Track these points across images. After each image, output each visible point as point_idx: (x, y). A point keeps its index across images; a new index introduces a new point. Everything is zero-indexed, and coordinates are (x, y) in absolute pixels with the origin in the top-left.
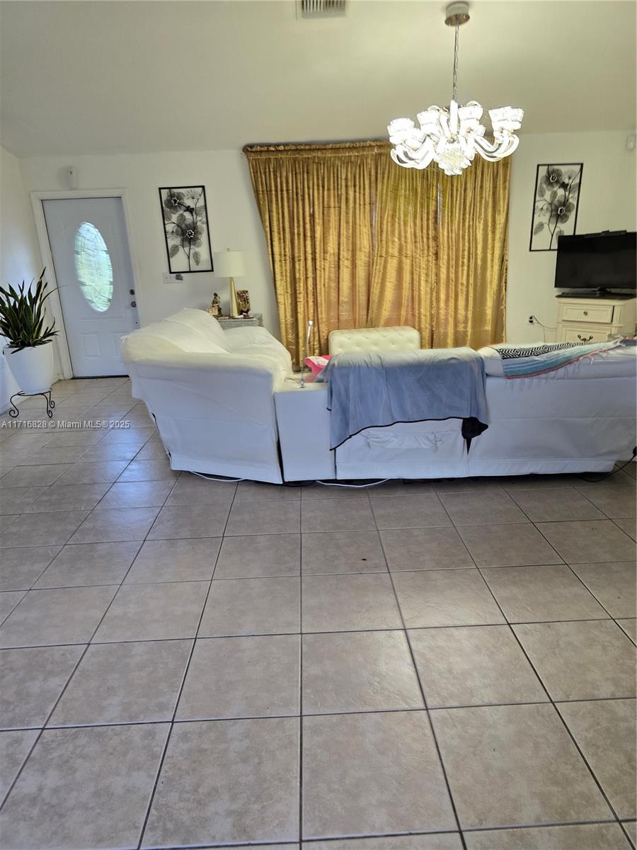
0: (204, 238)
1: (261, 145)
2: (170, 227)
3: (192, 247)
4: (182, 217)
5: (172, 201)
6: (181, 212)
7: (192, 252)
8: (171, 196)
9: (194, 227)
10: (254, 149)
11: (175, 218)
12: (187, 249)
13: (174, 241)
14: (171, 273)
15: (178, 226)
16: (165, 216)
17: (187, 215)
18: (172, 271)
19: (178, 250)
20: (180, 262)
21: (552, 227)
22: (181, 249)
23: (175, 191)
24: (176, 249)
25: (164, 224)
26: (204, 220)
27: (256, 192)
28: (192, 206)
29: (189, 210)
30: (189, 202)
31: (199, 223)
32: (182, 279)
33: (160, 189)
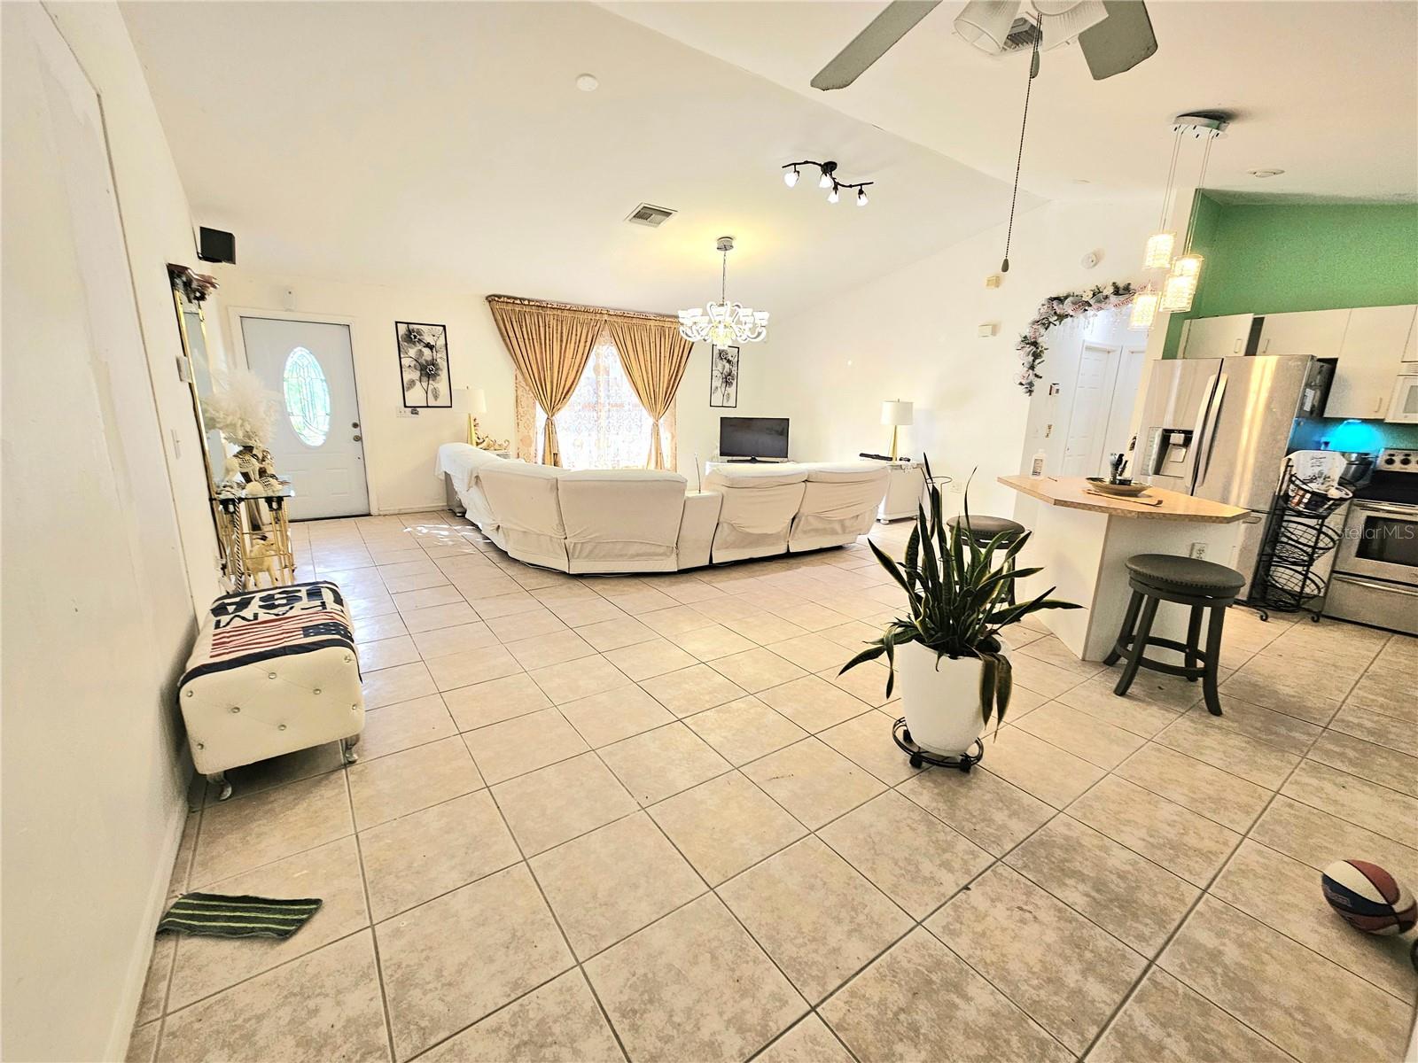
0: (444, 374)
1: (509, 298)
2: (407, 362)
3: (430, 382)
4: (421, 353)
5: (410, 336)
6: (420, 348)
7: (431, 387)
8: (410, 332)
9: (433, 363)
10: (502, 299)
11: (412, 352)
12: (425, 384)
13: (411, 375)
14: (405, 406)
15: (416, 361)
16: (402, 349)
17: (427, 351)
18: (407, 405)
19: (415, 385)
21: (723, 390)
22: (418, 383)
23: (414, 326)
24: (412, 383)
25: (400, 358)
26: (445, 357)
27: (503, 336)
28: (432, 343)
29: (429, 346)
30: (428, 339)
31: (438, 359)
32: (417, 413)
33: (397, 323)
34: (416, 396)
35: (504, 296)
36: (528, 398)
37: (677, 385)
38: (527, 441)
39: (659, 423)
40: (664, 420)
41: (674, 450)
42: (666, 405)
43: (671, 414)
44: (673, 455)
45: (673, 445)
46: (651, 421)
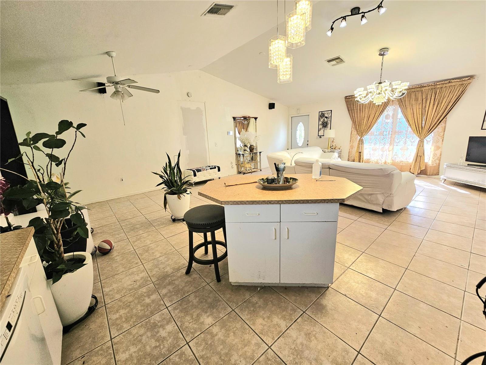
0: (329, 126)
1: (350, 96)
2: (320, 123)
4: (324, 120)
5: (322, 115)
6: (324, 118)
8: (322, 114)
9: (327, 123)
10: (347, 98)
11: (322, 120)
12: (324, 129)
13: (321, 127)
14: (318, 136)
15: (322, 122)
16: (319, 120)
17: (326, 119)
18: (319, 135)
20: (321, 133)
22: (322, 129)
23: (323, 112)
26: (330, 120)
27: (348, 110)
29: (326, 117)
30: (326, 115)
31: (328, 121)
32: (321, 137)
33: (319, 112)
35: (348, 96)
36: (354, 130)
37: (442, 119)
38: (352, 147)
39: (425, 140)
40: (430, 137)
41: (438, 155)
42: (430, 130)
43: (438, 135)
44: (436, 158)
45: (438, 152)
46: (418, 139)
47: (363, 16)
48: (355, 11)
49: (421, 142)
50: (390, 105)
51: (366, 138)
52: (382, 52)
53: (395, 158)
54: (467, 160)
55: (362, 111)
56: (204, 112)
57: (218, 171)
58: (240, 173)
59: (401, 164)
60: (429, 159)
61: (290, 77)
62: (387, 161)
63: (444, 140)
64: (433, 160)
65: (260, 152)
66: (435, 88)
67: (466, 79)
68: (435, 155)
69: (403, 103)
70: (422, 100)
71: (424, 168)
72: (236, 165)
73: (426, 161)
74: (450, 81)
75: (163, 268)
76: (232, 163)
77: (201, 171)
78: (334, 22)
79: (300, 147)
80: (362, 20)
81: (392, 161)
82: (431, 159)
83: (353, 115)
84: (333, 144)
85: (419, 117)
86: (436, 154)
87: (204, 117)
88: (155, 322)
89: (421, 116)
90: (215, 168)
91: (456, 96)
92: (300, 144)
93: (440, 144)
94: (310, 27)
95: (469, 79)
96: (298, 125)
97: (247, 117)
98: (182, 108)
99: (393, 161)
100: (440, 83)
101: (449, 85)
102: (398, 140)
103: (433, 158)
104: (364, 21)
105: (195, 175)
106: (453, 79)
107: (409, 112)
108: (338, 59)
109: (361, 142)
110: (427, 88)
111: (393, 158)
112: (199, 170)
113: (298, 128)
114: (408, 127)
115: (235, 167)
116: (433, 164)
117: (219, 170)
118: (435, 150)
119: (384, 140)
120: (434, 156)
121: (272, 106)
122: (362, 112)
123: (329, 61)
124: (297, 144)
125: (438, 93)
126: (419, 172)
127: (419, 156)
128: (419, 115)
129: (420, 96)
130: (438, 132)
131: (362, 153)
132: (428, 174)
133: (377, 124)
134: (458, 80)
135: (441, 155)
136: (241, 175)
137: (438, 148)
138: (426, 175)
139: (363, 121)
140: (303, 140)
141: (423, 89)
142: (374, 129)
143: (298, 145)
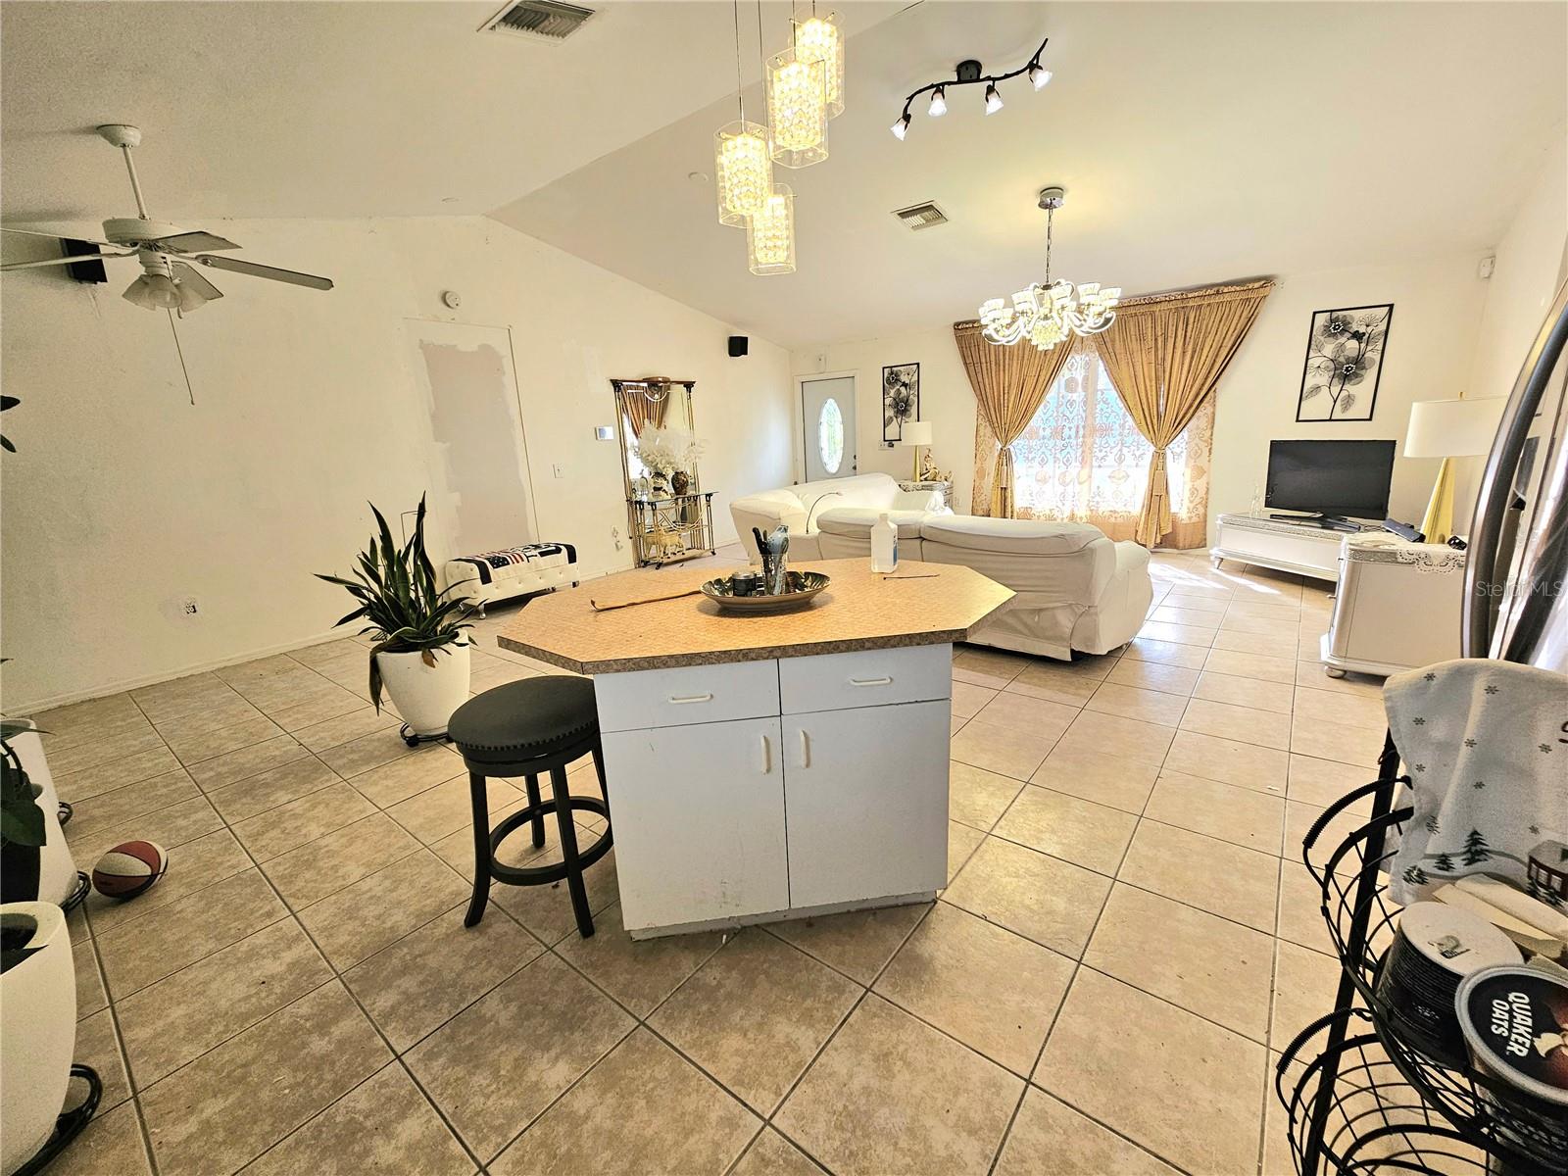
0: (914, 410)
1: (967, 322)
2: (888, 402)
3: (904, 417)
4: (899, 392)
5: (892, 378)
6: (898, 387)
7: (903, 422)
8: (892, 373)
9: (907, 402)
10: (960, 327)
11: (892, 393)
12: (899, 420)
13: (890, 413)
14: (885, 440)
15: (895, 399)
16: (885, 392)
17: (903, 389)
18: (886, 438)
19: (892, 421)
21: (1335, 390)
22: (895, 419)
23: (895, 369)
24: (890, 419)
25: (884, 399)
26: (916, 393)
27: (965, 364)
28: (907, 382)
29: (905, 385)
30: (904, 378)
31: (911, 397)
32: (893, 446)
33: (884, 368)
34: (892, 432)
35: (963, 322)
36: (984, 423)
37: (1205, 393)
38: (981, 473)
39: (1168, 452)
40: (1180, 444)
41: (1202, 493)
42: (1179, 425)
43: (1200, 438)
44: (1198, 500)
45: (1201, 484)
46: (1152, 449)
47: (990, 90)
48: (969, 71)
49: (1160, 457)
50: (1076, 351)
51: (1017, 445)
52: (1049, 199)
53: (1098, 503)
54: (1268, 504)
55: (1004, 367)
56: (507, 364)
57: (570, 562)
58: (643, 563)
59: (1113, 520)
60: (1181, 505)
61: (788, 257)
62: (1076, 512)
63: (1212, 451)
64: (1191, 506)
65: (707, 495)
66: (1183, 308)
67: (1257, 285)
68: (1194, 491)
69: (1109, 345)
70: (1156, 340)
71: (1169, 530)
72: (631, 538)
73: (1174, 509)
74: (1217, 288)
75: (378, 917)
76: (615, 533)
77: (508, 564)
78: (911, 98)
79: (834, 476)
80: (987, 100)
81: (1089, 513)
82: (1186, 503)
83: (980, 379)
84: (928, 465)
85: (1151, 386)
86: (1196, 489)
87: (508, 380)
88: (353, 1119)
89: (1154, 382)
90: (558, 551)
91: (1235, 329)
92: (833, 466)
93: (1203, 461)
94: (841, 104)
95: (1262, 287)
96: (821, 407)
97: (660, 379)
98: (423, 345)
99: (1092, 510)
100: (1196, 294)
101: (1218, 299)
102: (1101, 451)
103: (1191, 502)
104: (995, 104)
105: (486, 578)
106: (1226, 284)
107: (1125, 372)
108: (928, 212)
109: (1005, 457)
110: (1164, 306)
111: (1091, 503)
112: (499, 562)
113: (824, 418)
114: (1124, 415)
115: (628, 545)
116: (1190, 518)
117: (572, 558)
118: (1194, 479)
119: (1066, 451)
120: (1192, 494)
121: (738, 346)
122: (1004, 371)
123: (904, 215)
124: (823, 465)
125: (1191, 320)
126: (1158, 541)
127: (1157, 495)
128: (1151, 381)
129: (1150, 329)
130: (1198, 428)
131: (1009, 491)
132: (1181, 545)
133: (1045, 406)
134: (1238, 289)
135: (1207, 493)
136: (650, 573)
137: (1200, 472)
138: (1176, 547)
139: (1006, 396)
140: (840, 454)
141: (1156, 308)
142: (1037, 420)
143: (826, 471)
